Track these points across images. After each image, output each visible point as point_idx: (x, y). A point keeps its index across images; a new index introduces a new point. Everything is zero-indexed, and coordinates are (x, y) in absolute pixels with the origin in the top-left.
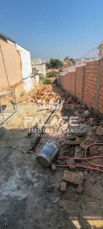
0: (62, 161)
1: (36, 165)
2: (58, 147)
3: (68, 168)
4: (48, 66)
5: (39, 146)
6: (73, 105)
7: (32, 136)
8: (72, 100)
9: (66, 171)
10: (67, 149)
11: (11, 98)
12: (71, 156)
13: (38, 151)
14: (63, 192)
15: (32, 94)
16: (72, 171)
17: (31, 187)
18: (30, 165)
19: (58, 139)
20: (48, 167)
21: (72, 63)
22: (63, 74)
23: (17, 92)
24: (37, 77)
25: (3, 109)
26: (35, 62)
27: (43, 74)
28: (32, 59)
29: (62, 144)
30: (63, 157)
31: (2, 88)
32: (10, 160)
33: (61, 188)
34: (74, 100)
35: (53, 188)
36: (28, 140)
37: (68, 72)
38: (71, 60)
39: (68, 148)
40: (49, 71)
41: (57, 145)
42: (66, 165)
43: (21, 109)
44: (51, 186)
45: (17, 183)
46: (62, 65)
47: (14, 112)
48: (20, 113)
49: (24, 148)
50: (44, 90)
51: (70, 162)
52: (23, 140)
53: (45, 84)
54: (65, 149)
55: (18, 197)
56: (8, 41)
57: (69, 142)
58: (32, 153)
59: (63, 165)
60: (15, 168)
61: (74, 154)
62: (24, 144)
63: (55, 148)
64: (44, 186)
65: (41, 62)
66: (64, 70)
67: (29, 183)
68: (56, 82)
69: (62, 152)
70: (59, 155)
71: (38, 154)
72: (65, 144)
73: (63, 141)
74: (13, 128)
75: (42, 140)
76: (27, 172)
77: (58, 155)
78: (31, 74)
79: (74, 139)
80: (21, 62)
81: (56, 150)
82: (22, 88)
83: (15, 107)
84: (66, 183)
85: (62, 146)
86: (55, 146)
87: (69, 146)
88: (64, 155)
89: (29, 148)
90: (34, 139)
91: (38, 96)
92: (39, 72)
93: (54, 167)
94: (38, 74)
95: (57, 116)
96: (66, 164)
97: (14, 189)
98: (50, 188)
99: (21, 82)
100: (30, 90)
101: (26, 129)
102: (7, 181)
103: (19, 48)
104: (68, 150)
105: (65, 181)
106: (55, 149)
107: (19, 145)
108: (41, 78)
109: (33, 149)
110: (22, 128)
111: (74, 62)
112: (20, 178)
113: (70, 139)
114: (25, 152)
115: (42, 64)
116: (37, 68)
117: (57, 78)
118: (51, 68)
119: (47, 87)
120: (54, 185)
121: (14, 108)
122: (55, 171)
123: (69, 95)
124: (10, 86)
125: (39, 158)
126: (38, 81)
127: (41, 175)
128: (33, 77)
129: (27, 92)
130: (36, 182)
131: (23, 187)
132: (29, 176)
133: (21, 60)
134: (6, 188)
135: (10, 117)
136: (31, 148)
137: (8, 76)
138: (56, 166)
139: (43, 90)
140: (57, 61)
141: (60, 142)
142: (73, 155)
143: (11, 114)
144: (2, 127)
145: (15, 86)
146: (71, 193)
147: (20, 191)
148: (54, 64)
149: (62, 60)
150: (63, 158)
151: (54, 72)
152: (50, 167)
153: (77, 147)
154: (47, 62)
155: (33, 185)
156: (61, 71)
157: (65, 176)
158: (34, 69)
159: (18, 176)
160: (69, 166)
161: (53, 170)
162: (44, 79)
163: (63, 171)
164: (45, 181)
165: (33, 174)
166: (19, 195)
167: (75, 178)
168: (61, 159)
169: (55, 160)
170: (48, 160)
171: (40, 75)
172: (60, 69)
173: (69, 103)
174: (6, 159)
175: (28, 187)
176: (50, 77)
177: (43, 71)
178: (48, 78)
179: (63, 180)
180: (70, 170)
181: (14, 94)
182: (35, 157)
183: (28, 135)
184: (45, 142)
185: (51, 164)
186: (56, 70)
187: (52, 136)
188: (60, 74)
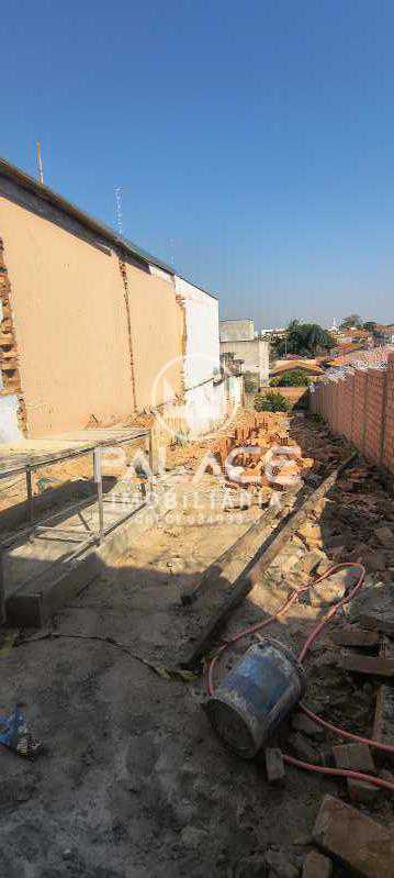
0: (316, 744)
2: (298, 671)
3: (340, 781)
4: (279, 348)
5: (221, 655)
6: (370, 502)
7: (196, 605)
9: (329, 798)
12: (353, 729)
16: (359, 808)
18: (174, 733)
19: (298, 637)
21: (370, 339)
22: (335, 376)
24: (237, 385)
25: (106, 490)
26: (235, 335)
27: (256, 375)
28: (221, 322)
29: (318, 661)
30: (317, 722)
31: (113, 416)
32: (100, 696)
34: (376, 480)
36: (181, 623)
37: (357, 372)
38: (369, 327)
39: (343, 685)
40: (281, 364)
41: (293, 663)
42: (332, 770)
44: (258, 859)
45: (114, 804)
46: (329, 344)
49: (159, 655)
50: (257, 430)
52: (162, 619)
53: (264, 408)
54: (330, 688)
56: (152, 269)
57: (348, 661)
58: (188, 681)
59: (320, 765)
60: (115, 733)
62: (162, 634)
64: (224, 852)
65: (253, 334)
66: (338, 362)
67: (164, 818)
68: (304, 404)
70: (305, 712)
71: (215, 688)
72: (333, 666)
73: (325, 650)
74: (130, 563)
75: (237, 632)
76: (161, 764)
77: (294, 709)
79: (373, 650)
80: (185, 331)
81: (291, 688)
84: (327, 861)
85: (315, 672)
86: (287, 667)
87: (349, 679)
88: (324, 715)
89: (178, 658)
90: (203, 623)
92: (243, 368)
93: (275, 765)
94: (240, 375)
95: (302, 538)
96: (332, 762)
97: (101, 830)
98: (252, 866)
101: (178, 575)
102: (80, 784)
103: (182, 287)
105: (324, 851)
106: (284, 683)
108: (248, 388)
109: (196, 665)
110: (161, 567)
111: (377, 336)
112: (131, 787)
113: (354, 644)
115: (257, 340)
116: (240, 352)
117: (308, 391)
118: (289, 355)
119: (270, 422)
120: (269, 857)
122: (278, 786)
123: (356, 456)
124: (140, 409)
125: (215, 711)
127: (218, 792)
131: (135, 830)
132: (168, 783)
133: (186, 327)
134: (72, 817)
135: (124, 521)
136: (190, 656)
137: (136, 377)
138: (286, 763)
139: (254, 433)
140: (314, 329)
141: (310, 653)
142: (365, 726)
144: (94, 554)
147: (123, 849)
148: (302, 340)
149: (333, 328)
150: (320, 730)
152: (259, 764)
153: (384, 687)
154: (275, 332)
156: (325, 365)
157: (324, 822)
158: (227, 357)
159: (124, 774)
160: (345, 778)
161: (272, 777)
162: (259, 391)
163: (316, 797)
164: (233, 829)
165: (186, 778)
167: (370, 846)
168: (308, 731)
169: (285, 728)
171: (246, 376)
172: (322, 359)
173: (356, 489)
174: (88, 687)
175: (157, 835)
176: (282, 384)
177: (260, 363)
178: (275, 390)
179: (314, 845)
180: (347, 799)
181: (147, 439)
182: (200, 699)
183: (180, 602)
184: (245, 642)
185: (262, 751)
186: (308, 362)
187: (276, 620)
188: (321, 378)
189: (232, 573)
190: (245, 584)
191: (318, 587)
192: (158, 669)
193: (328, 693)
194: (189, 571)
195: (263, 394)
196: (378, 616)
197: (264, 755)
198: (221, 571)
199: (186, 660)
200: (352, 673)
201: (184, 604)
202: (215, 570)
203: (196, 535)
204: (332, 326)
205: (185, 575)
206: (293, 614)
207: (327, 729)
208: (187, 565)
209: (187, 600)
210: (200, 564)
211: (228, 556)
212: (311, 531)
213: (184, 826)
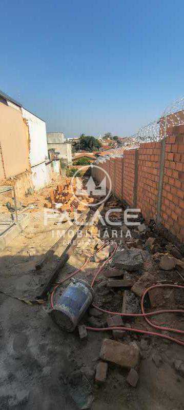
0: (99, 319)
1: (49, 329)
2: (91, 291)
3: (110, 332)
4: (76, 147)
5: (56, 290)
7: (42, 270)
8: (116, 205)
9: (106, 340)
10: (107, 295)
11: (8, 199)
12: (115, 311)
13: (54, 300)
14: (101, 385)
15: (46, 194)
16: (117, 340)
17: (36, 375)
18: (36, 328)
19: (91, 276)
20: (72, 333)
21: (116, 144)
23: (20, 188)
24: (57, 165)
26: (54, 140)
27: (66, 160)
28: (48, 133)
29: (99, 285)
30: (100, 311)
33: (98, 377)
35: (81, 376)
36: (36, 279)
37: (111, 158)
38: (115, 138)
39: (110, 293)
40: (77, 154)
41: (89, 287)
42: (107, 329)
43: (25, 220)
44: (78, 371)
46: (99, 146)
47: (12, 223)
48: (23, 227)
49: (26, 295)
50: (68, 186)
51: (114, 321)
52: (26, 278)
53: (71, 176)
54: (104, 296)
55: (8, 397)
56: (9, 103)
57: (111, 282)
58: (41, 304)
59: (102, 327)
60: (6, 334)
61: (121, 305)
62: (28, 285)
63: (86, 293)
64: (62, 373)
65: (64, 140)
66: (103, 154)
67: (32, 365)
68: (88, 173)
69: (100, 301)
70: (94, 307)
71: (54, 304)
72: (105, 286)
73: (102, 280)
74: (8, 253)
75: (63, 278)
76: (31, 343)
77: (90, 307)
78: (46, 159)
79: (121, 277)
80: (29, 137)
81: (88, 298)
82: (29, 181)
83: (14, 216)
84: (106, 365)
85: (98, 290)
86: (86, 290)
87: (112, 290)
88: (103, 307)
89: (36, 295)
90: (47, 276)
91: (57, 198)
92: (60, 156)
93: (83, 332)
94: (58, 160)
96: (106, 326)
98: (74, 375)
99: (28, 172)
100: (44, 186)
101: (33, 257)
103: (26, 114)
104: (110, 298)
105: (104, 361)
106: (86, 296)
107: (17, 288)
108: (63, 166)
109: (45, 296)
110: (24, 254)
111: (119, 143)
112: (16, 356)
113: (115, 275)
114: (27, 302)
115: (65, 143)
116: (58, 148)
117: (90, 167)
118: (81, 151)
120: (82, 370)
121: (13, 218)
122: (85, 340)
124: (8, 177)
125: (54, 315)
126: (58, 171)
127: (58, 348)
128: (49, 163)
129: (37, 189)
130: (48, 363)
131: (19, 375)
132: (34, 350)
133: (29, 135)
135: (3, 233)
136: (41, 293)
137: (4, 160)
138: (87, 329)
139: (66, 187)
140: (92, 139)
141: (95, 283)
142: (118, 308)
143: (5, 228)
145: (17, 177)
146: (115, 387)
147: (14, 385)
148: (86, 144)
149: (100, 138)
150: (101, 313)
151: (86, 157)
152: (76, 333)
153: (126, 291)
154: (74, 139)
155: (41, 371)
156: (97, 155)
157: (104, 350)
158: (51, 151)
159: (12, 352)
160: (112, 330)
161: (82, 337)
162: (68, 167)
163: (100, 341)
164: (66, 363)
165: (42, 348)
166: (11, 393)
167: (123, 354)
168: (96, 315)
169: (86, 316)
170: (73, 317)
171: (61, 160)
172: (96, 152)
176: (78, 164)
177: (67, 153)
178: (75, 167)
179: (101, 360)
180: (113, 338)
181: (13, 192)
182: (48, 311)
183: (35, 269)
184: (67, 282)
185: (77, 327)
186: (89, 154)
187: (80, 271)
188: (95, 161)
189: (59, 252)
190: (66, 257)
191: (98, 254)
192: (26, 301)
193: (104, 298)
194: (39, 254)
195: (70, 169)
196: (123, 263)
197: (78, 329)
198: (54, 252)
199: (40, 295)
200: (112, 288)
201: (37, 270)
202: (51, 252)
203: (41, 236)
204: (99, 138)
205: (37, 256)
206: (88, 267)
207: (104, 313)
208: (37, 251)
209: (38, 268)
210: (44, 250)
211: (57, 245)
212: (94, 230)
213: (44, 367)
